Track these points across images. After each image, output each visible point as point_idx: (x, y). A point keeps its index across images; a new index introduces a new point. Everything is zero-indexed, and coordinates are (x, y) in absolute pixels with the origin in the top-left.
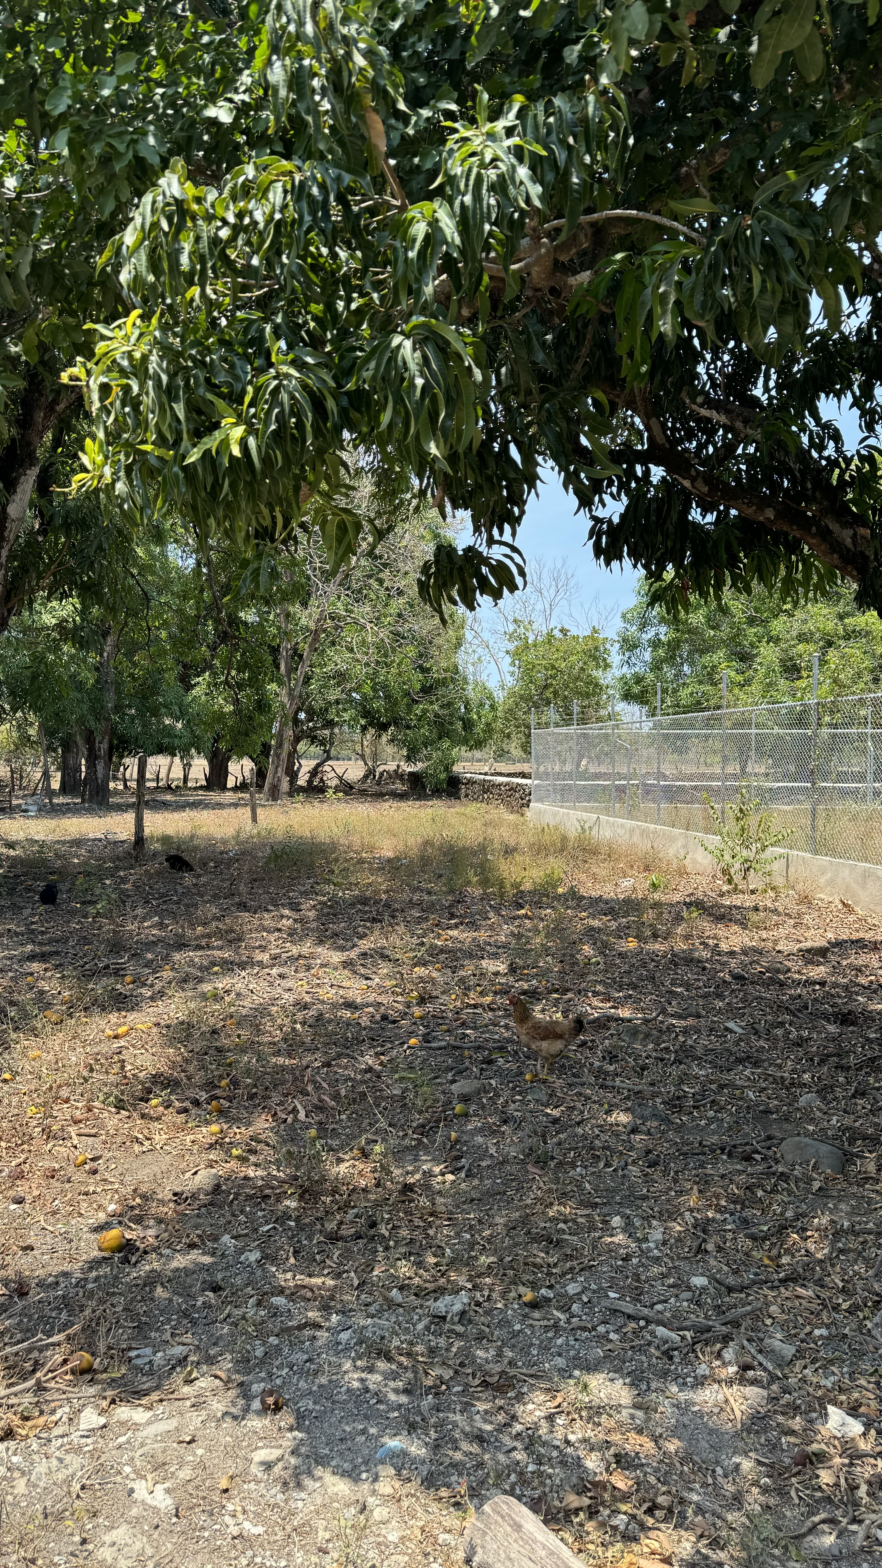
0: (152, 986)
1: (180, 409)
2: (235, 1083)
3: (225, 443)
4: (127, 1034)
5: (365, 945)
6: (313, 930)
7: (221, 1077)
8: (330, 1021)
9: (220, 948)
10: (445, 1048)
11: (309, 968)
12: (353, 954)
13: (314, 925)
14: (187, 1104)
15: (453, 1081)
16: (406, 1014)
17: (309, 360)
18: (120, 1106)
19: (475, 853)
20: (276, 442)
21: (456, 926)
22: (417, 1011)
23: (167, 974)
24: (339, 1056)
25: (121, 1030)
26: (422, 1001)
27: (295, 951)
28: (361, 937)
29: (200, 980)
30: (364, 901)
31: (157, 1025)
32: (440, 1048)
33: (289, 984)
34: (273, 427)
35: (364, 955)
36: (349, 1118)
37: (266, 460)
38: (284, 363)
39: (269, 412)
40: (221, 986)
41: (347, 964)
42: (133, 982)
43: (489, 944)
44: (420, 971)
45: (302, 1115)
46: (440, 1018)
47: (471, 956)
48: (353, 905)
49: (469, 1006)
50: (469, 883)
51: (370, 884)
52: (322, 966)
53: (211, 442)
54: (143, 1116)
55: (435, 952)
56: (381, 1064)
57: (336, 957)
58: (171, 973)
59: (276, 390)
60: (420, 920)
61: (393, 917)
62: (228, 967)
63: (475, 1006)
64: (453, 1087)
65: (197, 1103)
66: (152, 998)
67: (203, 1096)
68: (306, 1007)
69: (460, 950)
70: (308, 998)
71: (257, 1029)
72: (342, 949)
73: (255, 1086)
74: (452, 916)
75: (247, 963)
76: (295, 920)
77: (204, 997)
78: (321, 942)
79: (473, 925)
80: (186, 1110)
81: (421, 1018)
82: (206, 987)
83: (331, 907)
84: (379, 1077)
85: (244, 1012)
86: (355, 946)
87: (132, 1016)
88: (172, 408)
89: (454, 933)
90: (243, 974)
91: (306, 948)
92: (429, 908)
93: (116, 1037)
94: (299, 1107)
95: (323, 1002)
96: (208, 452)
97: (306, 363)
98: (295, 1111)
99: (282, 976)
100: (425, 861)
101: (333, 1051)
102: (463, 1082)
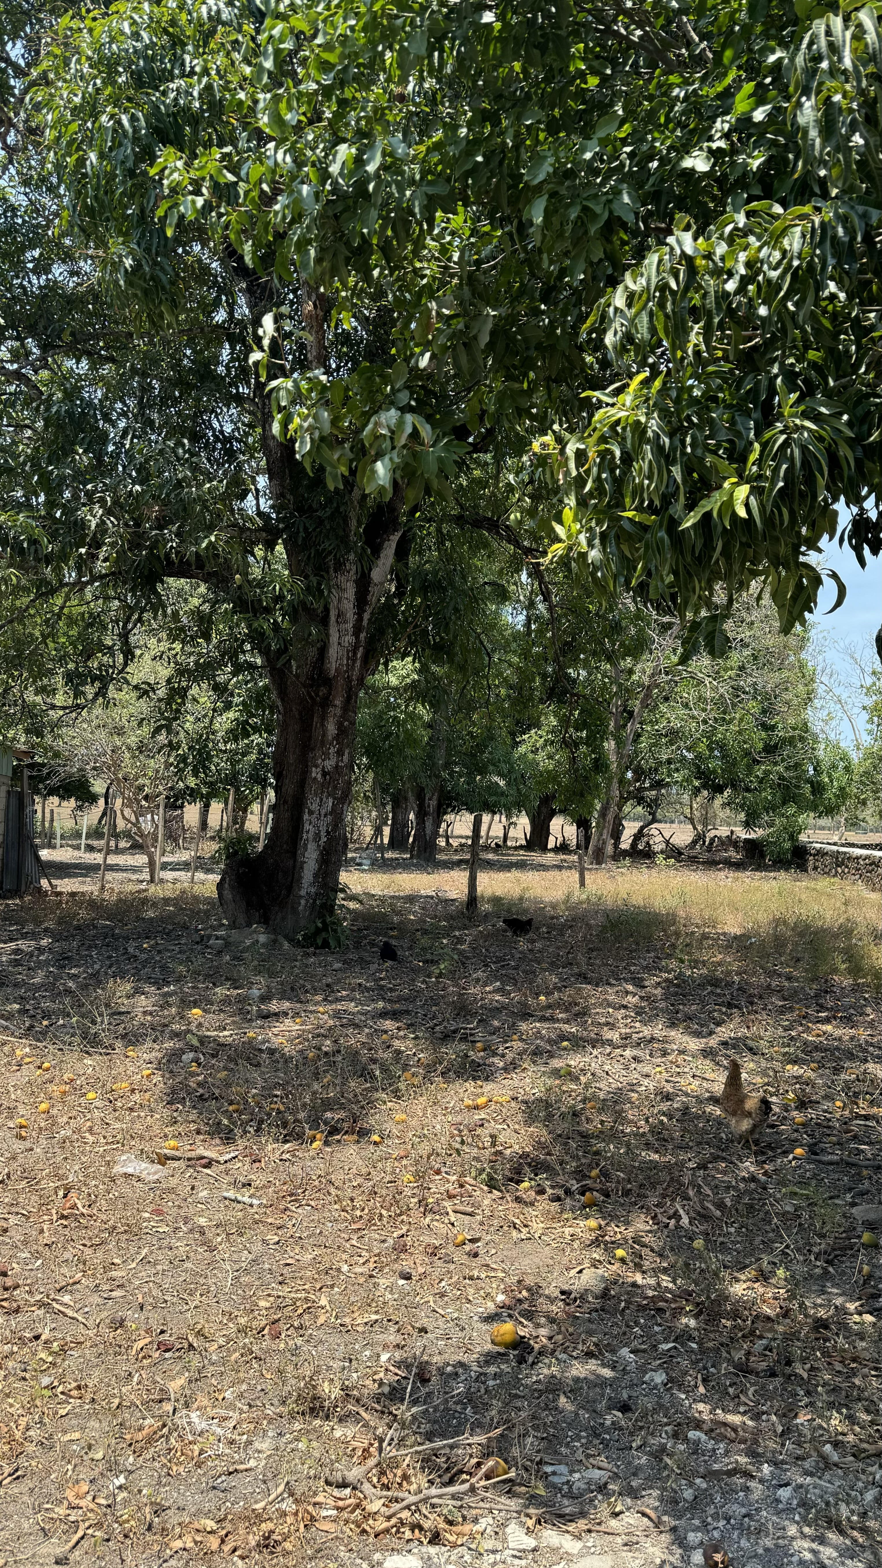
0: (503, 1056)
1: (677, 472)
2: (605, 1174)
3: (729, 504)
4: (486, 1106)
5: (725, 1032)
6: (662, 1010)
7: (591, 1167)
8: (698, 1117)
9: (567, 1021)
10: (837, 1163)
11: (665, 1054)
12: (713, 1042)
13: (663, 1005)
14: (561, 1192)
15: (853, 1205)
16: (785, 1118)
17: (823, 410)
18: (492, 1184)
19: (836, 936)
20: (782, 499)
21: (827, 1021)
22: (798, 1116)
23: (517, 1045)
24: (716, 1158)
25: (481, 1101)
26: (802, 1104)
27: (646, 1032)
28: (718, 1024)
29: (551, 1055)
30: (714, 982)
31: (514, 1099)
32: (831, 1163)
33: (647, 1069)
34: (781, 484)
35: (725, 1044)
36: (738, 1233)
37: (768, 521)
38: (795, 415)
39: (776, 470)
40: (572, 1063)
41: (707, 1053)
42: (484, 1050)
43: (872, 1045)
44: (794, 1070)
45: (685, 1221)
46: (825, 1126)
47: (851, 1056)
48: (702, 986)
49: (858, 1116)
50: (835, 971)
51: (719, 964)
52: (682, 1052)
53: (713, 503)
54: (518, 1200)
55: (810, 1049)
56: (765, 1174)
57: (694, 1044)
58: (520, 1044)
59: (786, 444)
60: (782, 1011)
61: (752, 1003)
62: (578, 1043)
63: (866, 1118)
64: (854, 1210)
65: (568, 1192)
66: (505, 1069)
67: (575, 1186)
68: (668, 1097)
69: (837, 1049)
70: (669, 1088)
71: (619, 1117)
72: (698, 1034)
73: (629, 1182)
74: (822, 1008)
75: (597, 1041)
76: (642, 998)
77: (556, 1073)
78: (672, 1025)
79: (848, 1021)
80: (558, 1199)
81: (803, 1125)
82: (556, 1063)
83: (677, 986)
84: (765, 1189)
85: (602, 1095)
86: (711, 1033)
87: (488, 1087)
88: (669, 471)
89: (828, 1028)
90: (595, 1052)
91: (658, 1030)
92: (791, 996)
93: (477, 1107)
94: (681, 1212)
95: (687, 1095)
96: (708, 516)
97: (821, 413)
98: (676, 1216)
99: (635, 1059)
100: (779, 942)
101: (708, 1151)
102: (864, 1206)
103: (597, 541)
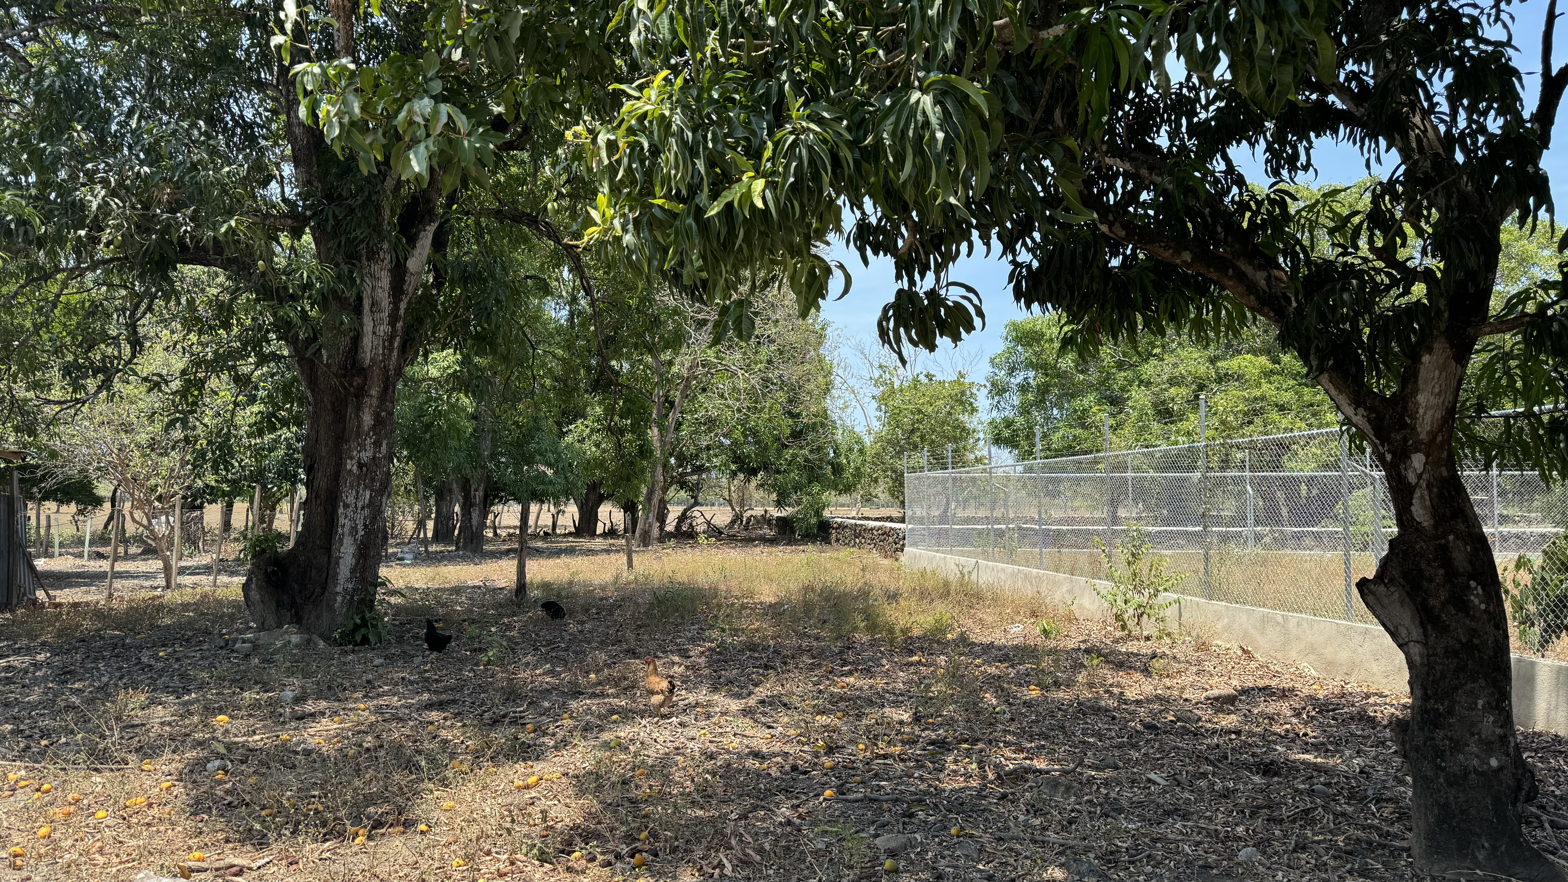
1: (700, 165)
3: (747, 196)
17: (825, 114)
20: (794, 194)
34: (792, 180)
37: (783, 212)
38: (801, 118)
39: (787, 167)
53: (733, 194)
59: (794, 144)
88: (694, 164)
96: (729, 206)
97: (824, 118)
103: (630, 227)
